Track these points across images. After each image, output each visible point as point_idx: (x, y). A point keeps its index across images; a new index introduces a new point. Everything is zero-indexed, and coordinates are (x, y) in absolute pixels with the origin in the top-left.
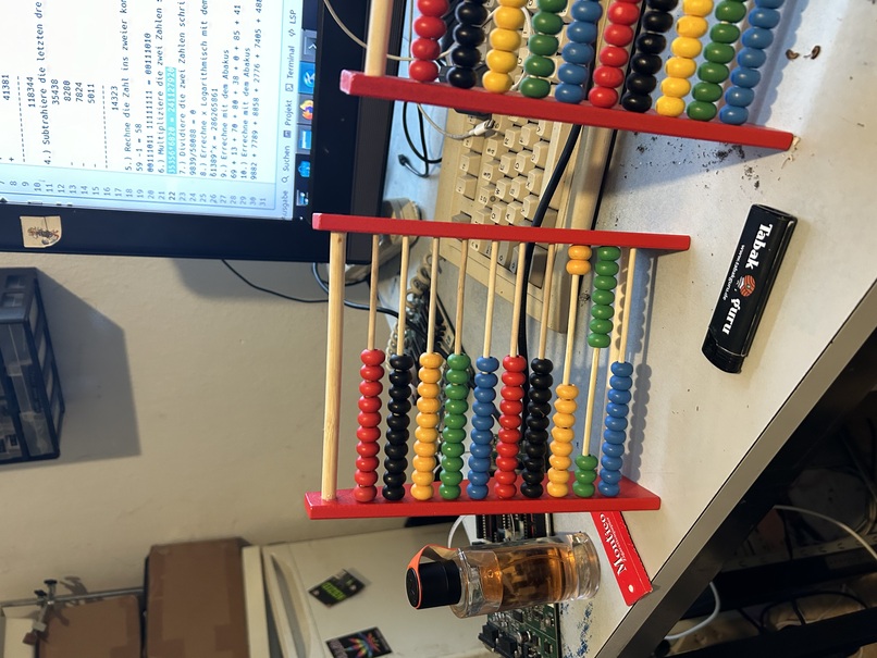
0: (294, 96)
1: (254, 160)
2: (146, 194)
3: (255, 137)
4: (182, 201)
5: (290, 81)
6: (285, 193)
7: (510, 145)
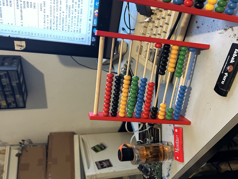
0: (93, 9)
1: (80, 27)
2: (49, 36)
3: (81, 20)
4: (60, 38)
5: (92, 4)
6: (89, 37)
7: (156, 25)
